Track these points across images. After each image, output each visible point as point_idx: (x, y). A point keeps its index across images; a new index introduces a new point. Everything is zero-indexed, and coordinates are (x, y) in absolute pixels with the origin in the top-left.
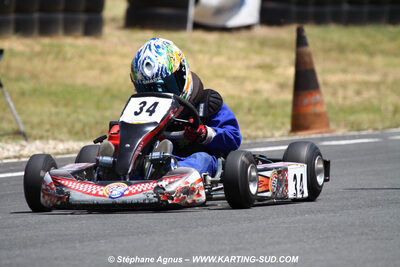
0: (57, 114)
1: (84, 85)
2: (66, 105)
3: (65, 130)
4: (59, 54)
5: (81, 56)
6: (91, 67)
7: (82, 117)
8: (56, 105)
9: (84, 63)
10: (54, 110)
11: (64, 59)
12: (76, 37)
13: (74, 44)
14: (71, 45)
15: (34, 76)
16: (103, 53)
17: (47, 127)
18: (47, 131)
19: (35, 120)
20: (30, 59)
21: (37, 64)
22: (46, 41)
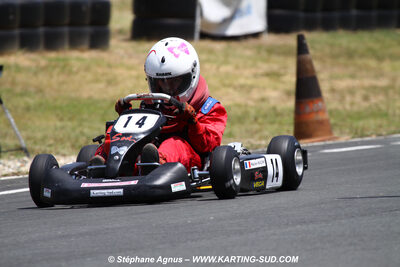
0: (62, 128)
1: (90, 98)
2: (71, 119)
3: (68, 144)
4: (65, 68)
5: (87, 69)
6: (96, 81)
7: (86, 131)
8: (61, 120)
9: (89, 76)
10: (59, 124)
11: (70, 73)
12: (82, 51)
13: (80, 58)
14: (78, 59)
15: (40, 90)
16: (109, 66)
17: (51, 142)
18: (50, 146)
19: (39, 135)
20: (36, 74)
21: (43, 79)
22: (52, 55)
